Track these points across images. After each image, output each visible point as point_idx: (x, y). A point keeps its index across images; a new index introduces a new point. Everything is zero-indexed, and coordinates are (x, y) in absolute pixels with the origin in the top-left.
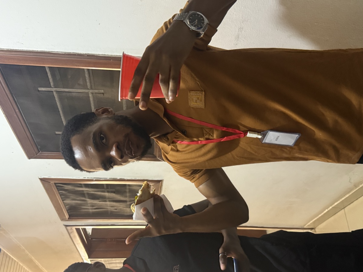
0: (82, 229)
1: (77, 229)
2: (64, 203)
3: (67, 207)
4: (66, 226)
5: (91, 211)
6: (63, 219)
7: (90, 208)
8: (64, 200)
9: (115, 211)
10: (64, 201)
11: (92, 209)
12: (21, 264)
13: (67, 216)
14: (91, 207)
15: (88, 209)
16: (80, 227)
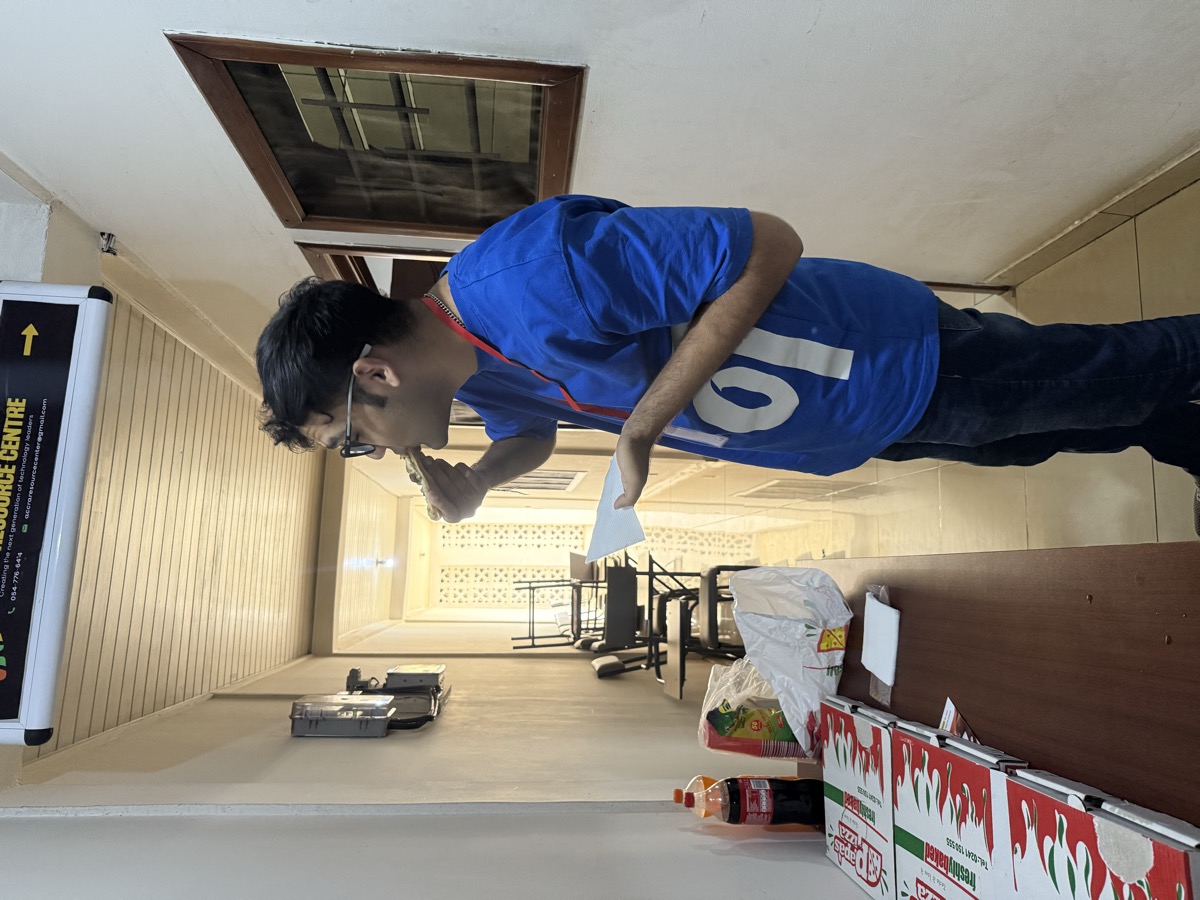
0: (350, 257)
1: (334, 258)
2: (276, 156)
3: (290, 174)
4: (303, 246)
5: (365, 194)
6: (288, 221)
7: (361, 183)
8: (277, 145)
9: (438, 198)
10: (278, 150)
11: (368, 188)
12: (213, 365)
13: (298, 213)
14: (367, 184)
15: (357, 187)
16: (347, 255)
